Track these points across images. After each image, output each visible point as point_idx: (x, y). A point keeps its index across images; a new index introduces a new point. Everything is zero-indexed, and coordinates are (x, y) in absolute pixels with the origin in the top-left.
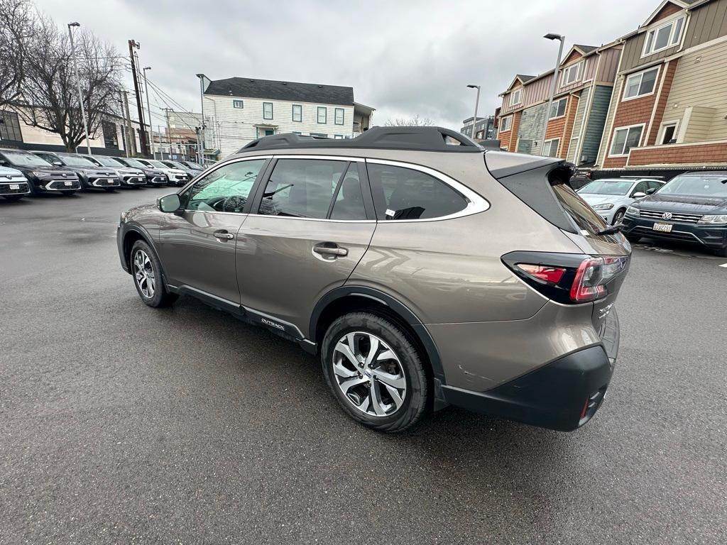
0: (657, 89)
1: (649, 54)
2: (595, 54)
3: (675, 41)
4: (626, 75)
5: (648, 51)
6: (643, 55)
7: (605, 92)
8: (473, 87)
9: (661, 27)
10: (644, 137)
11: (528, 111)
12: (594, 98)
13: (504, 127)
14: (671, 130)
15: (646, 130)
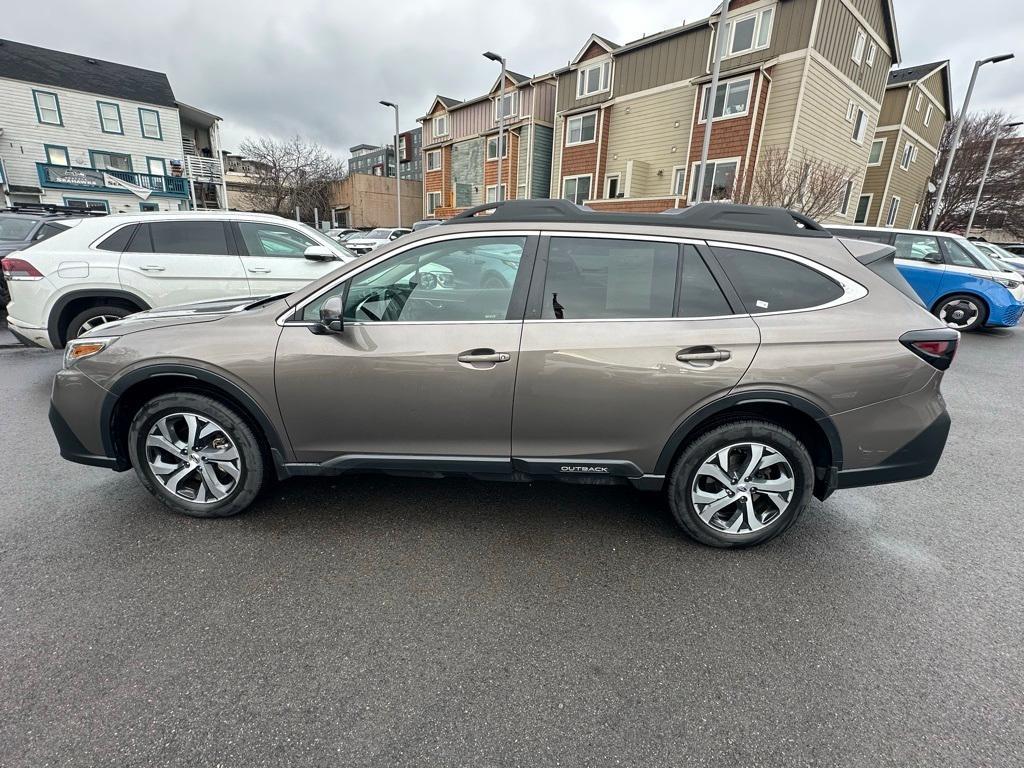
0: (597, 137)
1: (583, 96)
2: (528, 85)
3: (605, 87)
4: (566, 117)
5: (582, 94)
6: (578, 97)
7: (546, 134)
8: (388, 104)
9: (591, 68)
10: (593, 189)
11: (459, 146)
12: (535, 139)
13: (431, 164)
14: (614, 183)
15: (594, 181)
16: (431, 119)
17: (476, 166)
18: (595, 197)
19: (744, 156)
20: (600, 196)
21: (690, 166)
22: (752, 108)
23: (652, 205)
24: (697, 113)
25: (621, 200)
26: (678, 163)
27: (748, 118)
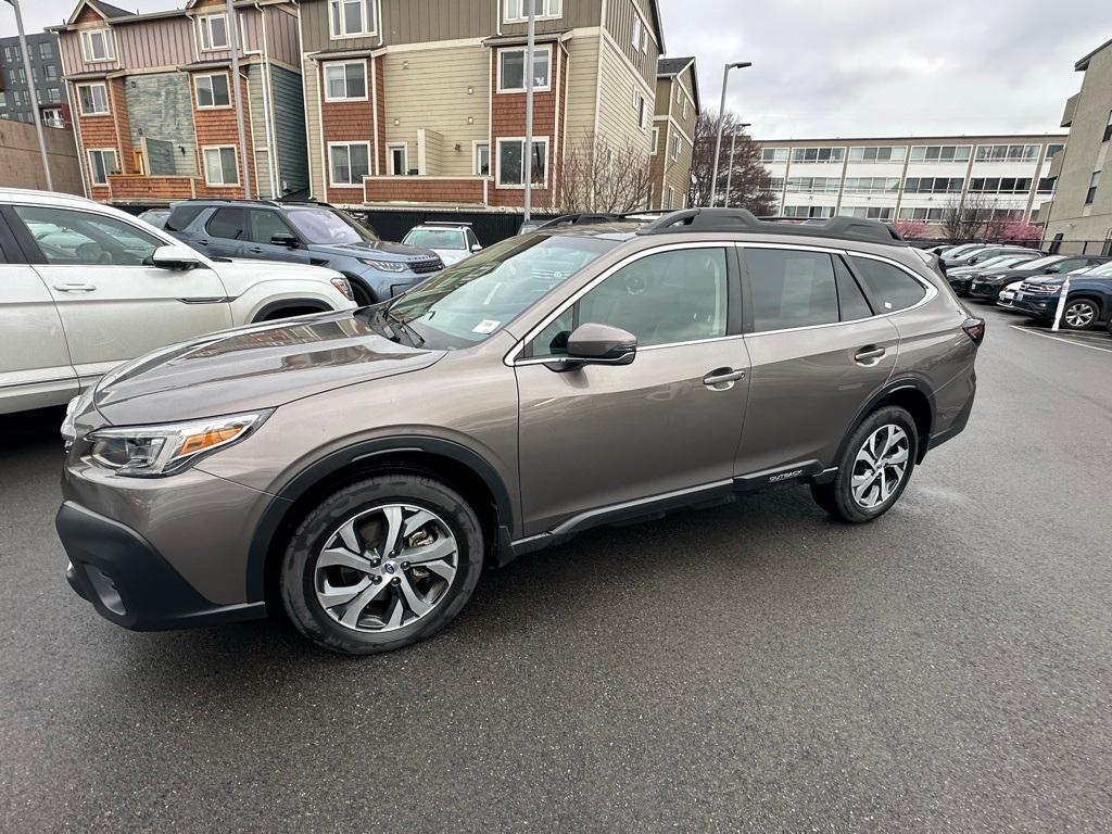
0: (370, 93)
1: (340, 37)
2: (252, 7)
3: (371, 29)
4: (321, 61)
5: (338, 33)
6: (333, 36)
7: (291, 81)
10: (373, 161)
11: (140, 81)
12: (273, 85)
13: (87, 104)
14: (397, 155)
15: (373, 150)
16: (74, 32)
17: (176, 116)
18: (377, 172)
19: (552, 136)
20: (383, 171)
21: (494, 142)
22: (554, 83)
23: (456, 186)
24: (494, 81)
25: (414, 178)
26: (476, 136)
27: (552, 94)
